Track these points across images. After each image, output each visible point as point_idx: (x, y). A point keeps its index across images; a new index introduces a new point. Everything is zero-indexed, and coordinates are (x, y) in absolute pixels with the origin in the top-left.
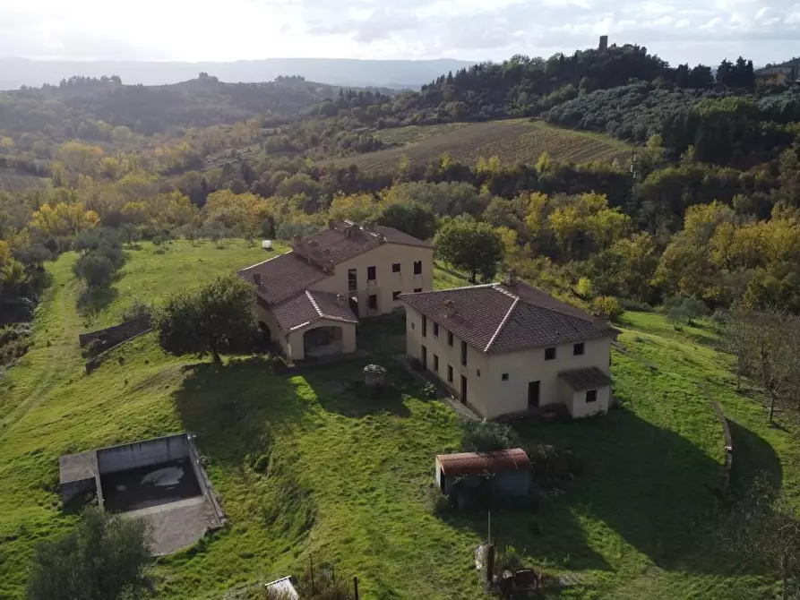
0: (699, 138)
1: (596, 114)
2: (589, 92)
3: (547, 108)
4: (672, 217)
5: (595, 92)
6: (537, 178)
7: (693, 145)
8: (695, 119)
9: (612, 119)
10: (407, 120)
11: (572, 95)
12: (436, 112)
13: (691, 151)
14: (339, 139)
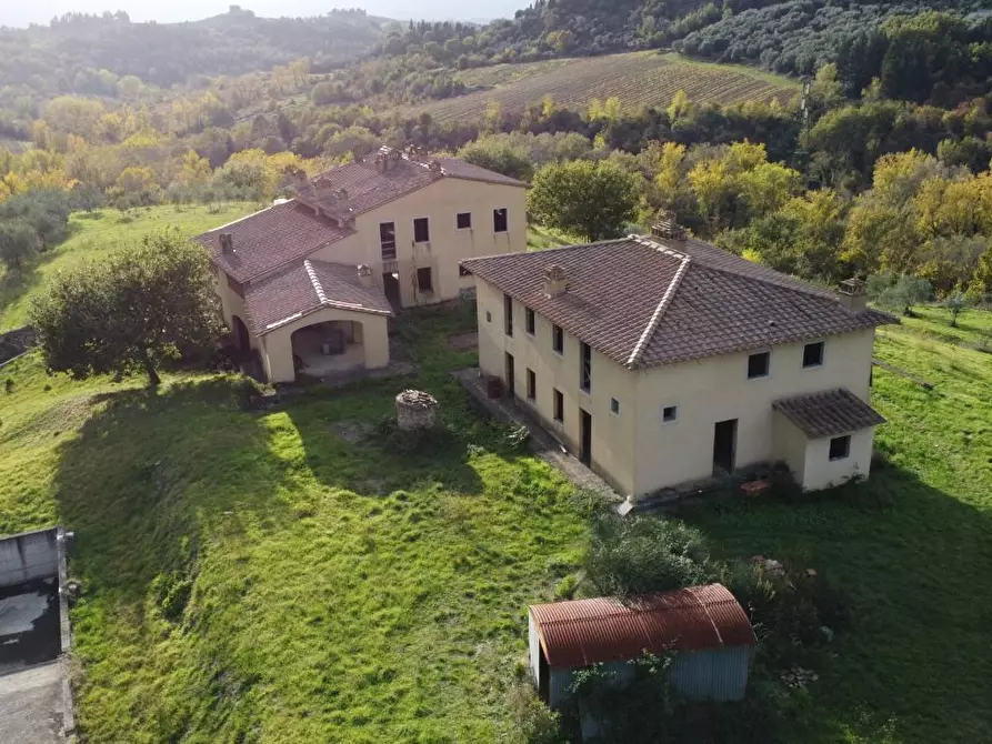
0: (886, 67)
1: (746, 42)
2: (735, 13)
3: (682, 35)
4: (853, 172)
5: (745, 13)
6: (670, 126)
7: (879, 76)
8: (881, 43)
9: (768, 47)
10: (497, 57)
11: (713, 18)
12: (534, 46)
13: (876, 85)
14: (408, 83)
